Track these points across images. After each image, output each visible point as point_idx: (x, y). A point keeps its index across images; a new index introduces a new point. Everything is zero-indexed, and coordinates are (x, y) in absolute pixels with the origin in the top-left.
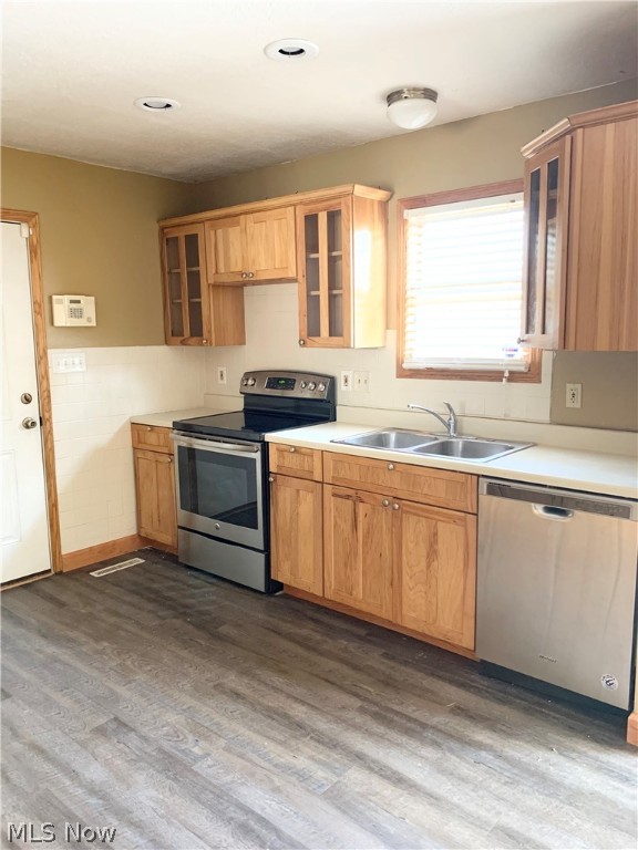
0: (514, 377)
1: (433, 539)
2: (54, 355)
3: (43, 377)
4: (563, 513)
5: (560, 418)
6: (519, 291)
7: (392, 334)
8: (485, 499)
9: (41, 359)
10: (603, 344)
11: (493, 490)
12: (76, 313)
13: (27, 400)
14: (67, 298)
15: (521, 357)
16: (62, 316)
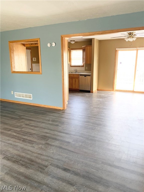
0: (82, 66)
1: (75, 80)
2: (33, 64)
3: (32, 67)
4: (86, 76)
5: (86, 70)
6: (82, 58)
7: (70, 62)
8: (80, 76)
9: (32, 65)
10: (88, 63)
11: (80, 75)
12: (35, 60)
13: (31, 69)
14: (34, 58)
15: (82, 64)
16: (33, 60)
